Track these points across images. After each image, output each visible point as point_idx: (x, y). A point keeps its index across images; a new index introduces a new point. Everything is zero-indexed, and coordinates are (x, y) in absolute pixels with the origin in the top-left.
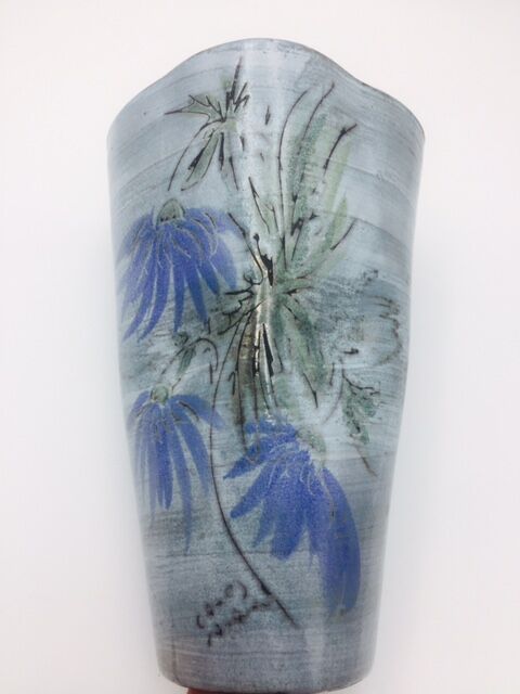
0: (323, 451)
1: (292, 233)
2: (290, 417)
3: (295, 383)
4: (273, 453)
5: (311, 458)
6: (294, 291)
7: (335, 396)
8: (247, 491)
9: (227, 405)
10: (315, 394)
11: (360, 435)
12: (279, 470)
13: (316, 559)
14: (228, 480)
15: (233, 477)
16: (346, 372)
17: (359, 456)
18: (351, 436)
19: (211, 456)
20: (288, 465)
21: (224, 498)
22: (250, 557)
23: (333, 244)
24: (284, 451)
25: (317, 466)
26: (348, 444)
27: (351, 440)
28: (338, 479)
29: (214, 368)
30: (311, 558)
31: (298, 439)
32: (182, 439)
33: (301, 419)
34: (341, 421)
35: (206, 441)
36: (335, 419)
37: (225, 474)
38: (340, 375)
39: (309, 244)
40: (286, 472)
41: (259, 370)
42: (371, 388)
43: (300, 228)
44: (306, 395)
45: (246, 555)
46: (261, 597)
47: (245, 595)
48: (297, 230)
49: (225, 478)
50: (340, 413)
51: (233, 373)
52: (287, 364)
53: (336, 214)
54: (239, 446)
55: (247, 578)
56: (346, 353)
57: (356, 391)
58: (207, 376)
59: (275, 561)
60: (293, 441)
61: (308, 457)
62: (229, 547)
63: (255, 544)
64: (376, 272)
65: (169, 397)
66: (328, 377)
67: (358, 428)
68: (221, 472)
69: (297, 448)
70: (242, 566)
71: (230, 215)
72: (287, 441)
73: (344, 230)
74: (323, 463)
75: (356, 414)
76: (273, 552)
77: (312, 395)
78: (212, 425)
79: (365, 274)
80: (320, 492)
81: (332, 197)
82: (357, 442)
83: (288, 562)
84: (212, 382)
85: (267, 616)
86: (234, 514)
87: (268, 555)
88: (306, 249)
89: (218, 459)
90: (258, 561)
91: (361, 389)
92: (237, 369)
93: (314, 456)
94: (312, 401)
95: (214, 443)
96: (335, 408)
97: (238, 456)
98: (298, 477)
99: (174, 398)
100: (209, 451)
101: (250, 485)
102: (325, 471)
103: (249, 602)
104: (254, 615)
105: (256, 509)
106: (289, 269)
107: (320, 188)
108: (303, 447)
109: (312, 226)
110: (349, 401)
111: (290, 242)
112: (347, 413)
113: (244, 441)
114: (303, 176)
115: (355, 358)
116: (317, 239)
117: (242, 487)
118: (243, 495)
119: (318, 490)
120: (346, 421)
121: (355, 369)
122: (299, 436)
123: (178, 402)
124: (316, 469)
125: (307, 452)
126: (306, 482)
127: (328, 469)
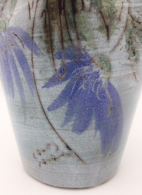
0: (110, 70)
2: (87, 48)
3: (92, 19)
4: (74, 74)
5: (101, 76)
7: (122, 29)
8: (57, 96)
9: (41, 37)
10: (107, 28)
11: (134, 57)
12: (78, 84)
13: (98, 133)
14: (45, 89)
15: (48, 87)
17: (132, 72)
18: (129, 59)
19: (33, 73)
20: (85, 81)
21: (43, 100)
22: (60, 132)
24: (83, 73)
25: (104, 81)
26: (126, 64)
27: (128, 62)
28: (117, 88)
29: (31, 7)
30: (96, 133)
31: (93, 64)
32: (15, 58)
33: (96, 49)
34: (124, 49)
35: (29, 62)
36: (120, 47)
37: (43, 85)
38: (127, 11)
40: (83, 86)
41: (64, 8)
44: (100, 29)
45: (57, 131)
46: (66, 151)
47: (57, 149)
49: (43, 87)
50: (124, 43)
51: (44, 11)
54: (51, 69)
55: (58, 142)
57: (137, 24)
58: (27, 12)
59: (75, 135)
60: (88, 65)
61: (99, 76)
62: (47, 126)
63: (62, 126)
65: (7, 28)
66: (118, 14)
67: (134, 53)
68: (40, 84)
69: (91, 70)
70: (55, 136)
72: (84, 65)
74: (108, 79)
75: (134, 43)
76: (73, 130)
77: (105, 30)
78: (32, 51)
80: (104, 97)
82: (132, 62)
83: (82, 136)
84: (30, 18)
85: (70, 159)
86: (49, 109)
87: (70, 132)
89: (38, 76)
90: (63, 134)
91: (139, 23)
92: (47, 7)
93: (103, 76)
94: (105, 34)
95: (34, 64)
96: (121, 39)
97: (50, 74)
98: (91, 89)
99: (11, 29)
100: (32, 69)
101: (59, 93)
102: (109, 84)
103: (60, 153)
104: (63, 158)
105: (63, 107)
108: (96, 69)
110: (131, 33)
112: (128, 42)
113: (54, 65)
117: (54, 94)
118: (55, 99)
119: (104, 96)
120: (127, 48)
121: (137, 7)
122: (94, 62)
123: (11, 32)
124: (103, 83)
125: (98, 73)
126: (96, 92)
127: (111, 82)
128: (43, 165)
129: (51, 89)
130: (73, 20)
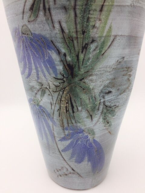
0: (94, 134)
1: (82, 52)
2: (81, 126)
3: (83, 115)
4: (75, 137)
5: (89, 137)
6: (83, 79)
7: (100, 114)
8: (66, 146)
9: (57, 119)
10: (91, 116)
11: (108, 125)
12: (77, 141)
13: (90, 163)
15: (61, 141)
16: (105, 102)
17: (108, 131)
18: (105, 126)
19: (54, 133)
20: (80, 140)
21: (59, 146)
22: (68, 162)
24: (79, 136)
25: (91, 139)
26: (103, 129)
27: (105, 128)
28: (98, 141)
30: (88, 164)
31: (84, 132)
33: (85, 126)
34: (101, 123)
35: (52, 128)
36: (99, 122)
38: (103, 104)
39: (91, 56)
40: (80, 142)
41: (68, 111)
42: (115, 105)
43: (86, 48)
44: (87, 117)
45: (67, 162)
46: (72, 171)
47: (67, 170)
48: (85, 50)
49: (59, 141)
50: (101, 120)
52: (80, 108)
53: (106, 36)
55: (67, 167)
57: (109, 109)
58: (50, 105)
59: (76, 164)
60: (82, 133)
61: (88, 137)
62: (62, 158)
63: (69, 160)
64: (123, 58)
65: (39, 105)
66: (97, 107)
67: (108, 123)
68: (57, 139)
69: (84, 135)
70: (66, 164)
71: (52, 41)
72: (80, 133)
73: (109, 44)
74: (93, 138)
75: (108, 118)
76: (75, 162)
78: (53, 123)
79: (118, 60)
80: (92, 146)
82: (107, 127)
83: (80, 165)
84: (52, 109)
85: (74, 176)
86: (62, 151)
87: (74, 163)
88: (89, 59)
89: (56, 135)
90: (71, 164)
91: (111, 107)
92: (60, 108)
93: (90, 137)
94: (90, 119)
95: (54, 129)
96: (99, 119)
97: (63, 136)
98: (84, 143)
102: (94, 140)
103: (69, 172)
104: (70, 175)
105: (70, 151)
106: (80, 70)
108: (86, 134)
109: (93, 46)
110: (105, 114)
111: (81, 56)
112: (104, 119)
113: (64, 132)
115: (110, 95)
116: (95, 53)
117: (64, 145)
118: (65, 147)
119: (91, 146)
120: (103, 122)
121: (109, 100)
122: (84, 131)
124: (91, 140)
125: (87, 136)
126: (87, 144)
127: (95, 139)
128: (60, 177)
129: (63, 142)
130: (73, 116)
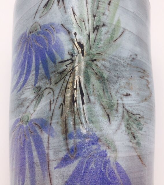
0: (115, 150)
1: (94, 32)
2: (94, 129)
3: (97, 109)
4: (84, 152)
5: (108, 155)
6: (95, 60)
7: (120, 118)
9: (58, 123)
10: (108, 116)
11: (135, 141)
12: (88, 163)
14: (57, 169)
15: (60, 168)
16: (125, 105)
17: (136, 154)
18: (131, 141)
19: (48, 154)
20: (94, 160)
23: (115, 39)
24: (92, 151)
25: (112, 160)
26: (129, 146)
27: (131, 144)
28: (125, 169)
29: (52, 102)
31: (100, 143)
32: (33, 144)
33: (101, 130)
34: (125, 133)
35: (45, 145)
36: (121, 131)
37: (55, 166)
38: (122, 106)
39: (102, 38)
40: (93, 164)
41: (76, 101)
42: (139, 114)
43: (98, 30)
44: (103, 116)
48: (96, 31)
49: (55, 168)
50: (123, 128)
51: (62, 104)
52: (92, 98)
53: (115, 25)
54: (64, 148)
56: (123, 95)
57: (131, 115)
58: (48, 107)
60: (96, 144)
61: (106, 155)
64: (136, 55)
65: (29, 120)
66: (115, 107)
67: (134, 137)
68: (53, 165)
69: (99, 148)
71: (62, 25)
72: (93, 144)
73: (120, 33)
74: (116, 158)
75: (132, 129)
77: (107, 117)
78: (49, 135)
79: (131, 56)
80: (114, 178)
81: (113, 17)
82: (134, 145)
84: (50, 110)
88: (101, 40)
89: (52, 157)
91: (134, 114)
92: (64, 101)
93: (110, 154)
94: (107, 120)
95: (50, 146)
96: (121, 124)
97: (63, 154)
98: (101, 168)
99: (32, 121)
100: (47, 151)
101: (70, 173)
106: (92, 49)
107: (107, 13)
108: (103, 148)
109: (104, 30)
110: (128, 121)
111: (92, 36)
112: (127, 128)
113: (67, 144)
114: (98, 7)
115: (129, 98)
116: (106, 36)
117: (65, 175)
118: (66, 180)
119: (113, 176)
120: (128, 132)
122: (100, 141)
123: (33, 122)
124: (111, 163)
125: (105, 151)
126: (105, 171)
127: (119, 162)
129: (63, 169)
130: (82, 109)
